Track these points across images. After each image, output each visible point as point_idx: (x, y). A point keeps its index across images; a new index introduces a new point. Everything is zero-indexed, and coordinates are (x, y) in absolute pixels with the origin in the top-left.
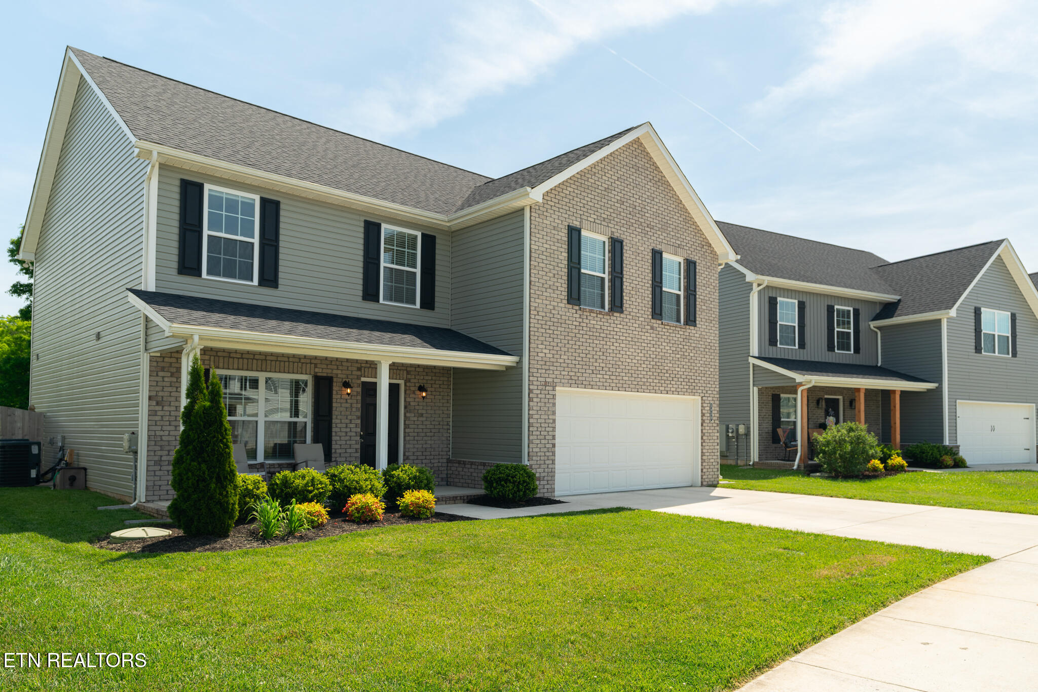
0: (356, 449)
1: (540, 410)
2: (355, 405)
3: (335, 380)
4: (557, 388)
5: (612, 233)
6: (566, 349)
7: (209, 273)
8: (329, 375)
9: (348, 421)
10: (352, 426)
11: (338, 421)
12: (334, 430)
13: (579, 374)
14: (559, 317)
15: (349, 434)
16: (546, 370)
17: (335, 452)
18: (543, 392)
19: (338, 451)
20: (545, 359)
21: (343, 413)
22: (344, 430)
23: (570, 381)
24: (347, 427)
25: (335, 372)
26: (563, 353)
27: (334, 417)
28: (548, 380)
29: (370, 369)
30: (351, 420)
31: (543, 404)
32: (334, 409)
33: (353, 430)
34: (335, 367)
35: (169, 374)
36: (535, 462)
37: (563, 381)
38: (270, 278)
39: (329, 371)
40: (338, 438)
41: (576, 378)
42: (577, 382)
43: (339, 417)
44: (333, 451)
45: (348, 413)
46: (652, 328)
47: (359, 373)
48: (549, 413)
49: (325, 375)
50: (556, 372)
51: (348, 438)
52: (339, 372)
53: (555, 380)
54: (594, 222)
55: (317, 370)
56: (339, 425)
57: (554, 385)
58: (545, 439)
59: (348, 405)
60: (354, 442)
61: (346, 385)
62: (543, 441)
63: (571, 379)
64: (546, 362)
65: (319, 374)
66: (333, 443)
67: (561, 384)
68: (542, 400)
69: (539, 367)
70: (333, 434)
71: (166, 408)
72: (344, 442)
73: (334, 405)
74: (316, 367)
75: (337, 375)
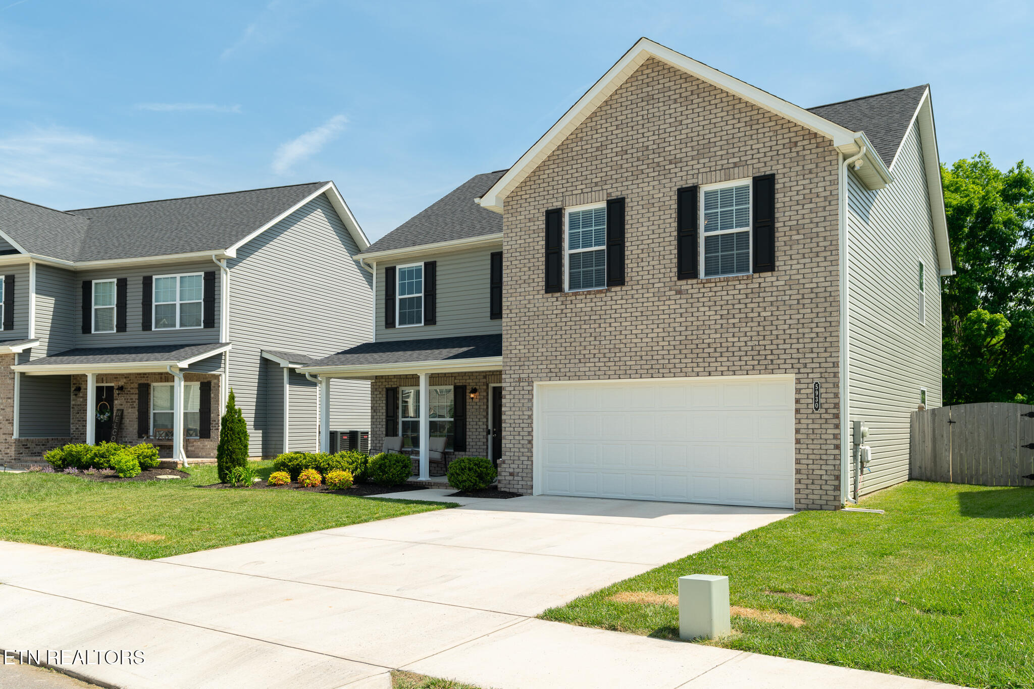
0: (484, 442)
1: (514, 406)
2: (482, 407)
3: (468, 387)
4: (535, 384)
5: (609, 194)
6: (544, 342)
7: (400, 324)
8: (464, 384)
9: (477, 420)
10: (481, 423)
11: (471, 420)
12: (468, 427)
13: (561, 366)
14: (535, 309)
15: (479, 430)
16: (520, 366)
17: (469, 445)
18: (516, 388)
19: (471, 444)
20: (519, 355)
21: (474, 414)
22: (475, 427)
23: (549, 375)
24: (476, 425)
25: (468, 381)
26: (541, 346)
27: (468, 417)
28: (522, 376)
29: (493, 377)
30: (479, 419)
31: (517, 401)
32: (468, 410)
33: (481, 427)
34: (468, 378)
35: (379, 393)
36: (509, 458)
37: (540, 375)
38: (431, 320)
39: (464, 381)
40: (471, 433)
41: (557, 370)
42: (559, 374)
43: (471, 417)
44: (467, 443)
45: (478, 413)
46: (679, 292)
47: (485, 380)
48: (524, 409)
49: (461, 384)
50: (532, 367)
51: (477, 433)
52: (471, 381)
53: (531, 375)
54: (582, 193)
55: (456, 381)
56: (471, 423)
57: (530, 380)
58: (519, 435)
59: (477, 407)
60: (482, 437)
61: (474, 391)
62: (517, 437)
63: (551, 372)
64: (520, 358)
65: (457, 384)
66: (468, 437)
67: (539, 379)
68: (516, 397)
69: (512, 364)
70: (468, 430)
71: (378, 414)
72: (475, 437)
73: (468, 407)
74: (455, 379)
75: (469, 383)
